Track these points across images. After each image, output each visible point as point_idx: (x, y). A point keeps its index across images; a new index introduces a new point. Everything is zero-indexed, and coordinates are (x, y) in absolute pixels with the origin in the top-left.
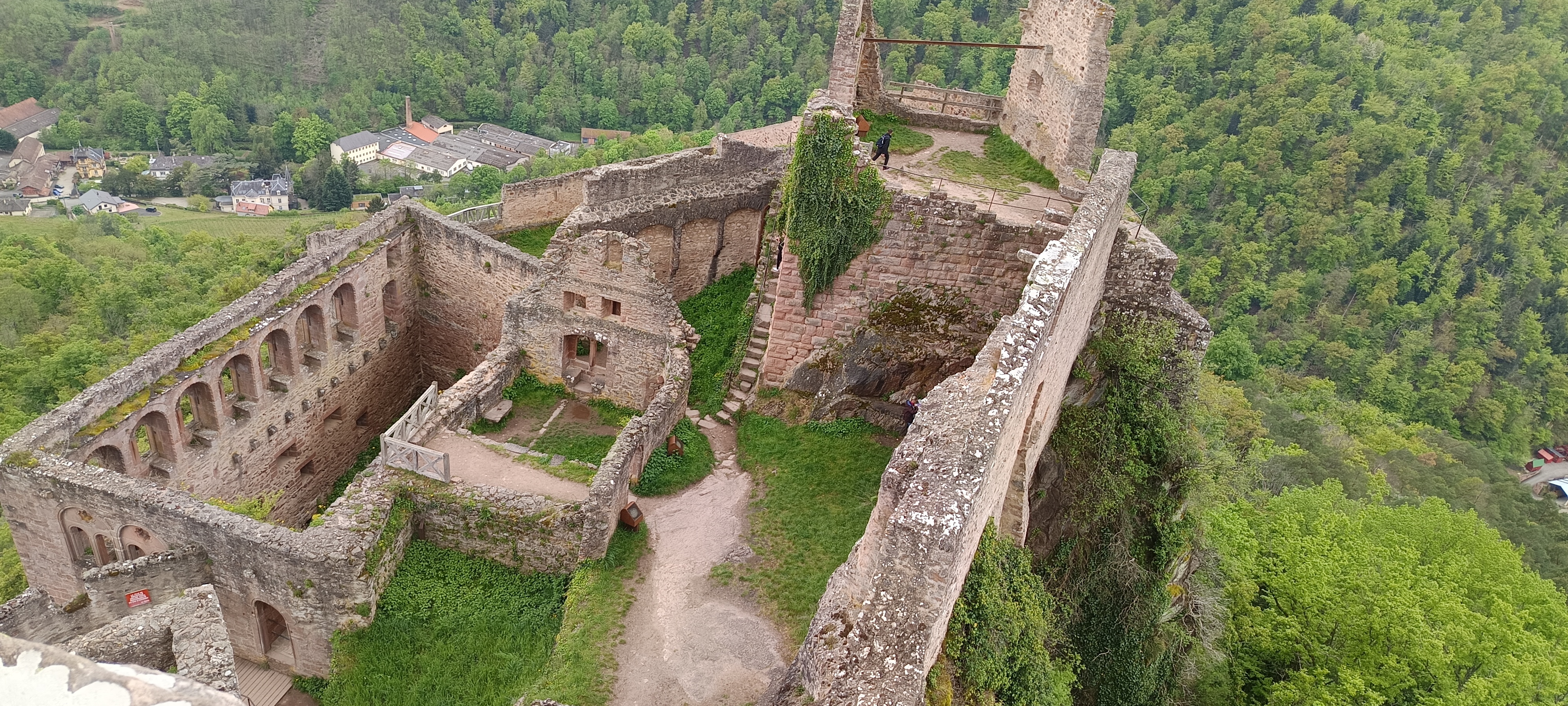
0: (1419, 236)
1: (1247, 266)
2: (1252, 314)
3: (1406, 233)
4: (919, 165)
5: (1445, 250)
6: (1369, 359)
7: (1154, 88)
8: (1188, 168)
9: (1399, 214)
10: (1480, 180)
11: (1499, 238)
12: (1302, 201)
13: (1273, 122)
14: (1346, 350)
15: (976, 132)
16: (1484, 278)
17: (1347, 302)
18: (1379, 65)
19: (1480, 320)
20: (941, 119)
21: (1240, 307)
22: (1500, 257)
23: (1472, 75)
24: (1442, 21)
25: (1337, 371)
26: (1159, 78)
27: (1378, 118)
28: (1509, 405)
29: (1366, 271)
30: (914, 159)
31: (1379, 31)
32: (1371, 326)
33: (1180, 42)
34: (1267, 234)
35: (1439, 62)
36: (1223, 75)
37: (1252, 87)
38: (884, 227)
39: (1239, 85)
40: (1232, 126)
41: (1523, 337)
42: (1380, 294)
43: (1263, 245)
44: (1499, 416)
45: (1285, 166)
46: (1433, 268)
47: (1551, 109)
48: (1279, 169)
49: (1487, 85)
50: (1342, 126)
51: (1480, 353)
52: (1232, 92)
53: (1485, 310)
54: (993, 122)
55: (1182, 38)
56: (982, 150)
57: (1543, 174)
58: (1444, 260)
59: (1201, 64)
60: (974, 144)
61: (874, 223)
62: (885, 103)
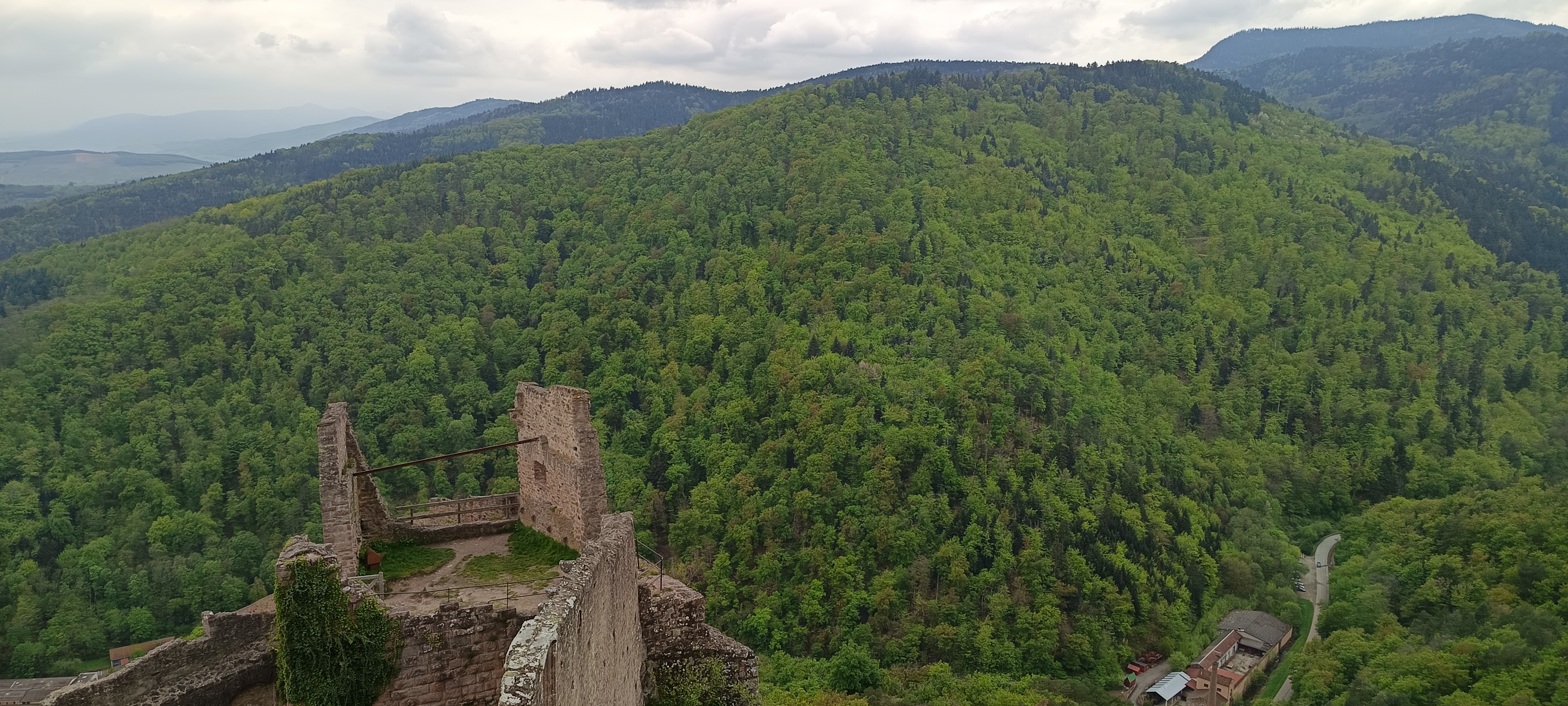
0: (966, 512)
1: (844, 580)
2: (864, 622)
3: (956, 512)
4: (443, 581)
5: (990, 518)
6: (971, 631)
7: (715, 445)
8: (766, 506)
9: (944, 498)
10: (992, 454)
11: (1024, 496)
12: (867, 508)
13: (821, 449)
14: (951, 630)
15: (500, 533)
16: (1027, 532)
17: (935, 586)
18: (883, 383)
19: (1039, 568)
20: (459, 529)
21: (852, 619)
22: (1030, 511)
23: (953, 374)
24: (915, 339)
25: (950, 651)
26: (716, 436)
27: (899, 425)
28: (1090, 634)
29: (939, 554)
30: (437, 577)
31: (874, 357)
32: (962, 601)
33: (723, 402)
34: (850, 545)
35: (925, 370)
36: (767, 421)
37: (794, 425)
38: (399, 656)
39: (783, 425)
40: (789, 459)
41: (1075, 573)
42: (958, 570)
43: (851, 557)
44: (1087, 646)
45: (843, 483)
46: (987, 535)
47: (1017, 386)
48: (839, 486)
49: (965, 379)
50: (874, 438)
51: (1050, 596)
52: (780, 432)
53: (1039, 558)
54: (513, 519)
55: (724, 398)
56: (507, 548)
57: (1033, 436)
58: (992, 526)
59: (747, 415)
60: (499, 545)
61: (386, 656)
62: (395, 530)
